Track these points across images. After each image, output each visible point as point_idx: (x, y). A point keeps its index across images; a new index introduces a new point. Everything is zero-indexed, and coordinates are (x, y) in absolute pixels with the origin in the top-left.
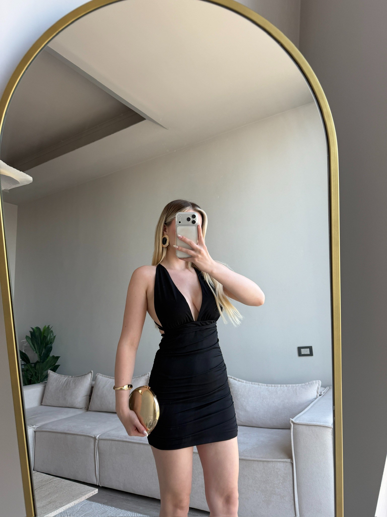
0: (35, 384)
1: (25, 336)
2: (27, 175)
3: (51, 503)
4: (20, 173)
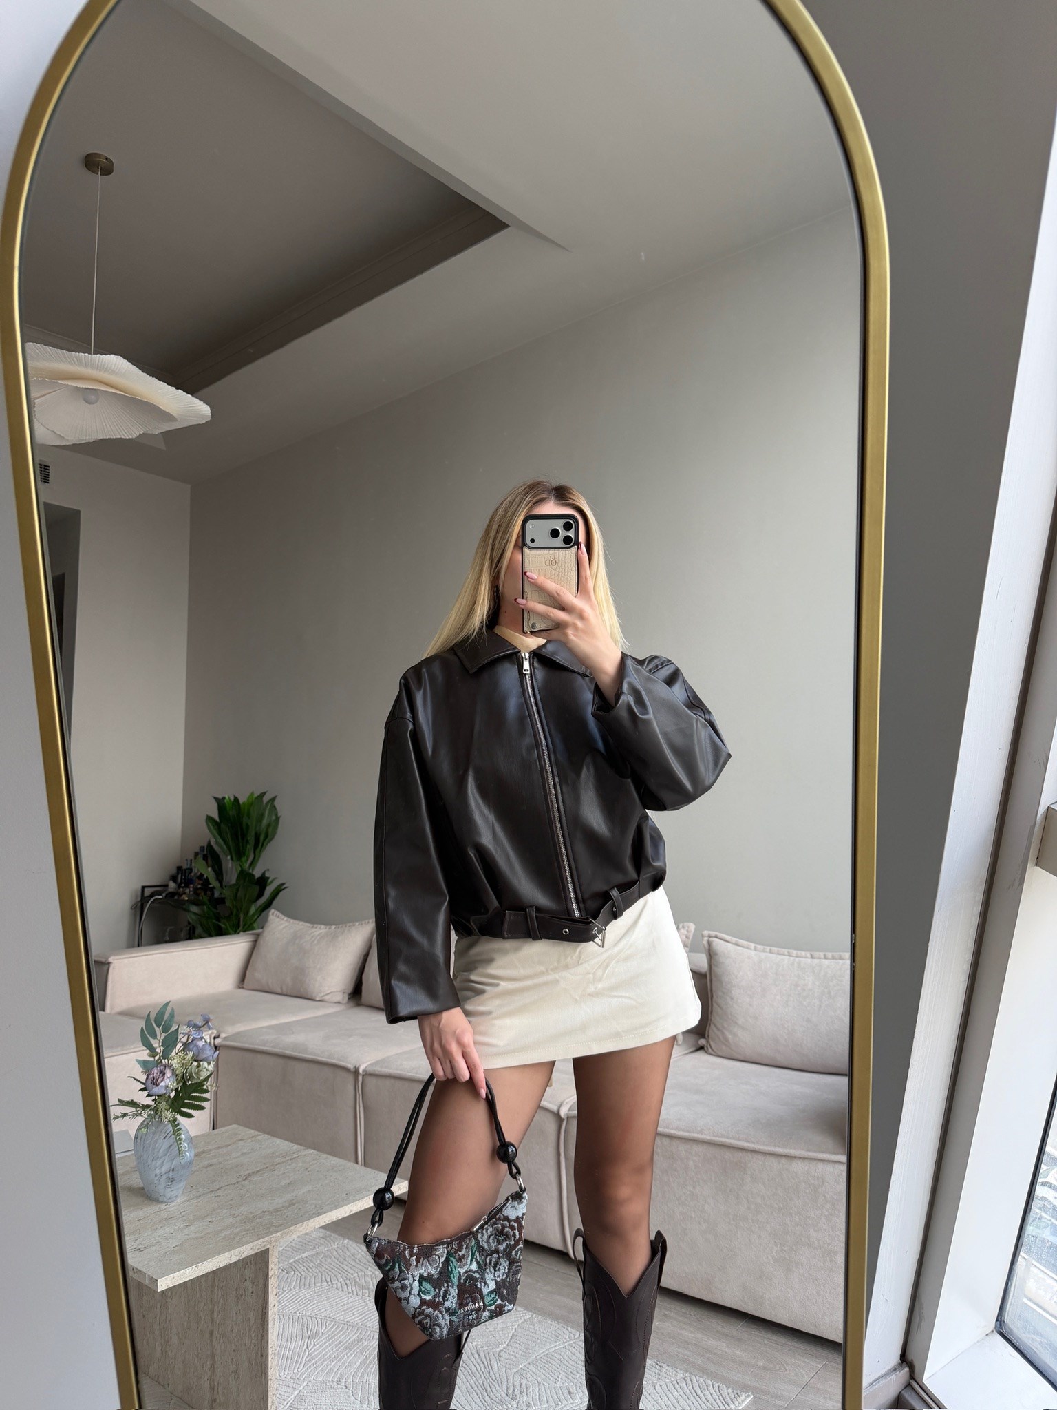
0: (229, 936)
1: (205, 817)
2: (196, 401)
3: (294, 1204)
4: (177, 393)
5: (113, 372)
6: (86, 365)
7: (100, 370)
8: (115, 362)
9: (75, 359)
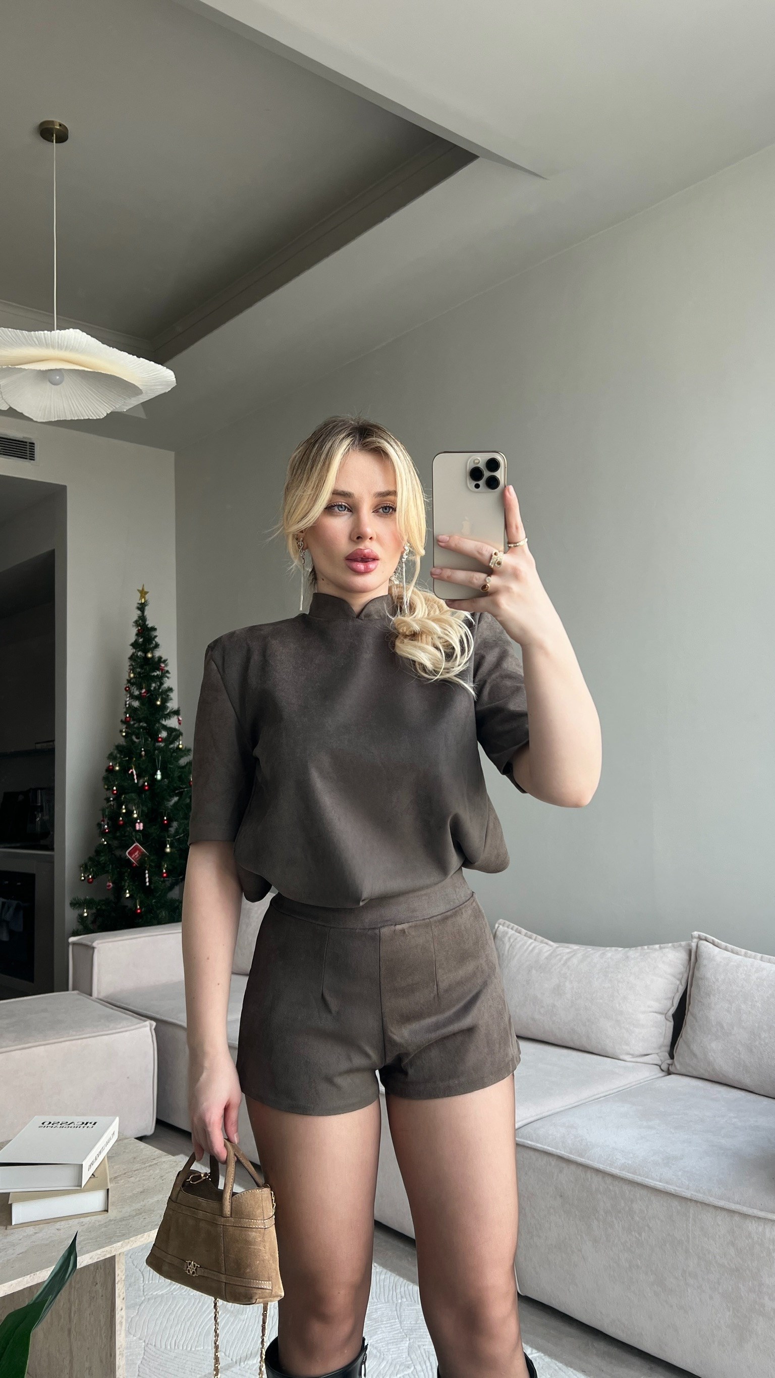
4: (140, 362)
5: (73, 349)
6: (47, 345)
7: (61, 349)
8: (75, 336)
9: (35, 339)
